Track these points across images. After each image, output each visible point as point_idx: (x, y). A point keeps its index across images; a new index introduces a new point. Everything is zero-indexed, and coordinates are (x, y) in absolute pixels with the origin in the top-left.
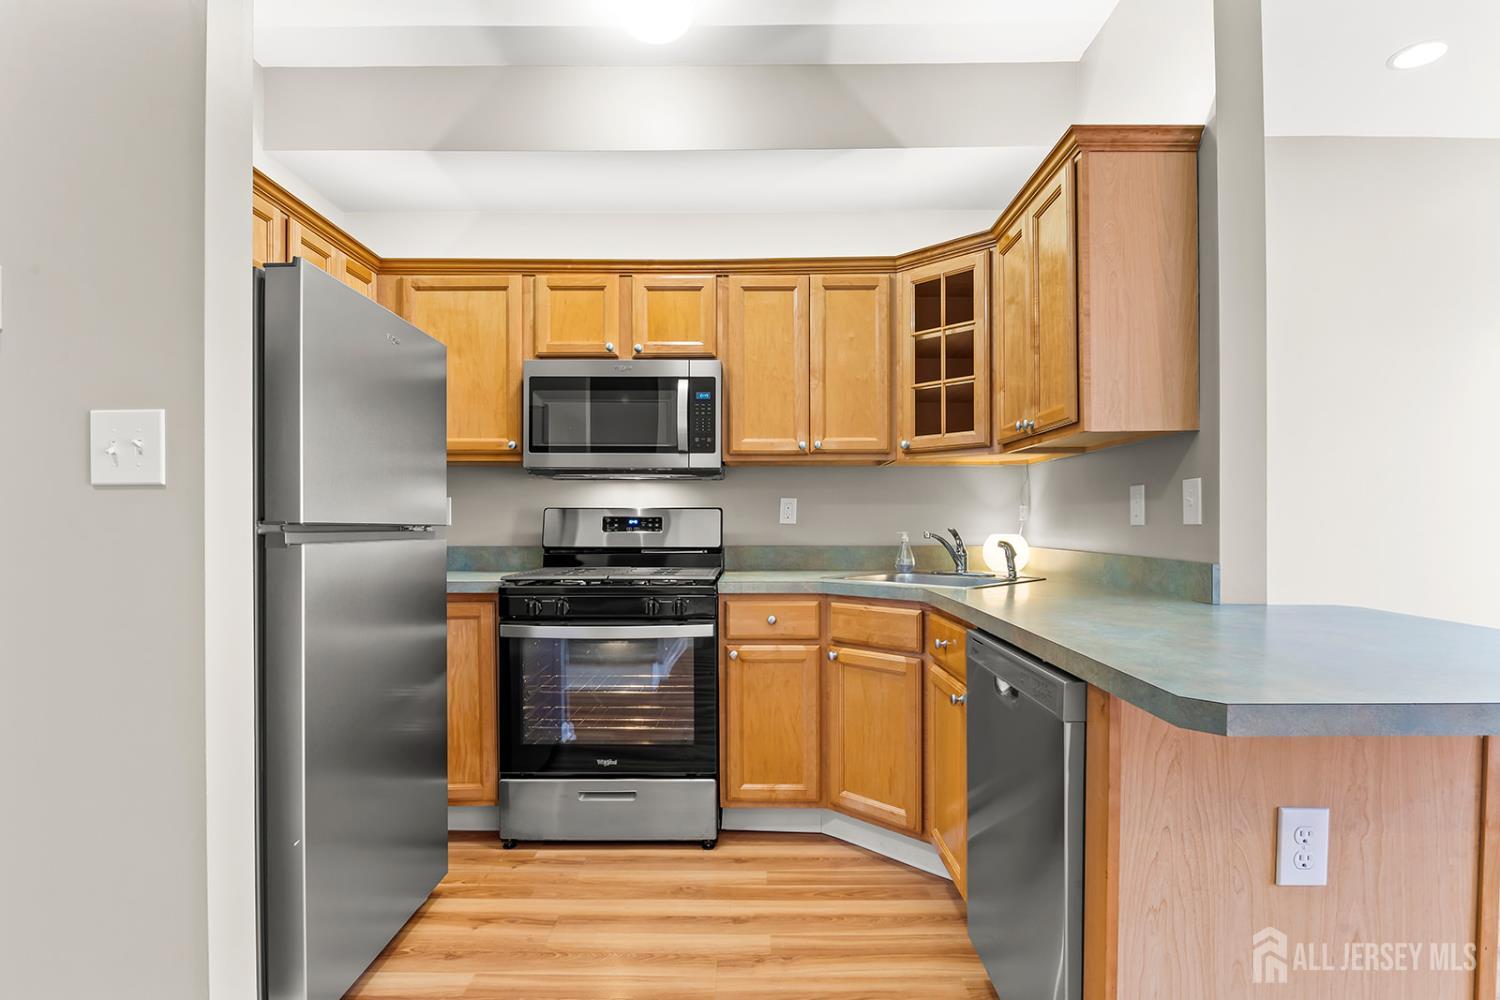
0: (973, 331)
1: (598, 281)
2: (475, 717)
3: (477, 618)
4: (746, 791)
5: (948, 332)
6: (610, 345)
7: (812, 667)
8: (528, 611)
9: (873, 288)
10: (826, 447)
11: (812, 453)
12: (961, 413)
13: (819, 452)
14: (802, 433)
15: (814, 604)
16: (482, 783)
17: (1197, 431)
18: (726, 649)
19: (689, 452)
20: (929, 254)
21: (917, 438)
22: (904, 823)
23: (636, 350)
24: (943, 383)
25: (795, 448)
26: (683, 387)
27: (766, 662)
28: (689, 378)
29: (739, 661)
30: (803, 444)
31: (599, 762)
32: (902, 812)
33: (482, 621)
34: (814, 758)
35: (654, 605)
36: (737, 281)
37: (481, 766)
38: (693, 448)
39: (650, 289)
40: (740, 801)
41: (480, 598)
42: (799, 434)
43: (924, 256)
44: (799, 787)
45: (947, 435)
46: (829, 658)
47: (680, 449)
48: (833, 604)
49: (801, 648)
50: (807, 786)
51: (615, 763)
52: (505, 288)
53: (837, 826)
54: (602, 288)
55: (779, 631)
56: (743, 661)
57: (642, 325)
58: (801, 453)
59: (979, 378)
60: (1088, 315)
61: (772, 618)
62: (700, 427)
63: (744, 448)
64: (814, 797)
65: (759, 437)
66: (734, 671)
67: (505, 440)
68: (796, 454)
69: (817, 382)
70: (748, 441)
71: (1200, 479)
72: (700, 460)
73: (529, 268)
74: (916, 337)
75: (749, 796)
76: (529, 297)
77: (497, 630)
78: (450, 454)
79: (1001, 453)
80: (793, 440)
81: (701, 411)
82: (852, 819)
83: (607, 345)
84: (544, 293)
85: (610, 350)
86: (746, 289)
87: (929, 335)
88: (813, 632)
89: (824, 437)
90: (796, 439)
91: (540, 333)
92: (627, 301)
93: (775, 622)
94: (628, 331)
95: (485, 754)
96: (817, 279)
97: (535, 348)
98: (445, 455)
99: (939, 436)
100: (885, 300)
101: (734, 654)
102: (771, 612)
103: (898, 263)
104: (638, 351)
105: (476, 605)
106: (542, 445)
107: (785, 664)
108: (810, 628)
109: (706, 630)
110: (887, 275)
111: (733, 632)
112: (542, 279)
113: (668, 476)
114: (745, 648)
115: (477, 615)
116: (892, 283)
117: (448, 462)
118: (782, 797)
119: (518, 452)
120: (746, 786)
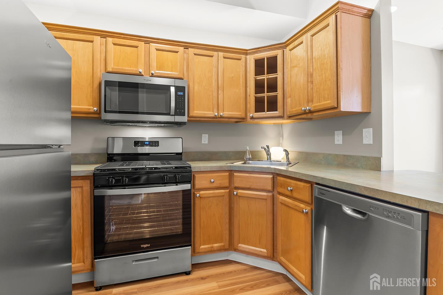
0: (277, 77)
1: (136, 43)
2: (80, 233)
3: (82, 187)
4: (202, 249)
5: (267, 77)
6: (141, 71)
7: (227, 198)
8: (109, 183)
9: (240, 59)
10: (224, 116)
11: (219, 118)
12: (273, 105)
13: (221, 117)
14: (215, 110)
15: (228, 174)
16: (84, 262)
17: (371, 112)
18: (194, 193)
19: (174, 115)
20: (260, 49)
21: (256, 113)
22: (266, 255)
23: (152, 73)
24: (266, 95)
25: (213, 115)
26: (173, 89)
27: (209, 197)
28: (174, 86)
29: (199, 198)
30: (216, 114)
31: (142, 246)
32: (265, 251)
33: (84, 189)
34: (227, 232)
35: (167, 177)
36: (191, 51)
37: (83, 255)
38: (176, 114)
39: (157, 50)
40: (199, 253)
41: (83, 178)
42: (214, 110)
43: (259, 50)
44: (222, 244)
45: (267, 113)
46: (234, 194)
47: (171, 114)
48: (235, 174)
49: (223, 191)
50: (224, 243)
51: (149, 245)
52: (92, 42)
53: (233, 256)
54: (137, 47)
55: (214, 185)
56: (201, 197)
57: (154, 64)
58: (215, 117)
59: (279, 93)
60: (342, 70)
61: (212, 180)
62: (179, 106)
63: (194, 115)
64: (228, 247)
65: (200, 111)
66: (197, 202)
67: (92, 107)
68: (213, 118)
69: (221, 91)
70: (196, 112)
71: (372, 128)
72: (179, 119)
73: (104, 34)
74: (255, 78)
75: (203, 251)
76: (103, 48)
77: (92, 192)
78: (72, 113)
79: (287, 119)
80: (212, 113)
81: (179, 99)
82: (242, 254)
83: (139, 70)
84: (111, 46)
85: (140, 72)
86: (195, 54)
87: (260, 78)
88: (227, 185)
89: (223, 112)
90: (213, 112)
91: (108, 62)
92: (148, 54)
93: (214, 181)
94: (148, 65)
95: (85, 249)
96: (221, 54)
97: (106, 69)
98: (71, 113)
99: (264, 113)
100: (244, 64)
101: (198, 195)
102: (213, 177)
103: (248, 52)
104: (152, 74)
105: (81, 181)
106: (110, 110)
107: (217, 198)
108: (226, 183)
109: (187, 186)
110: (245, 56)
111: (197, 186)
112: (110, 40)
113: (163, 125)
114: (202, 192)
115: (81, 185)
116: (246, 59)
117: (72, 117)
118: (215, 249)
119: (99, 113)
120: (202, 247)
